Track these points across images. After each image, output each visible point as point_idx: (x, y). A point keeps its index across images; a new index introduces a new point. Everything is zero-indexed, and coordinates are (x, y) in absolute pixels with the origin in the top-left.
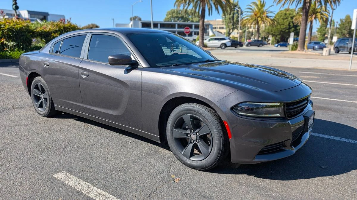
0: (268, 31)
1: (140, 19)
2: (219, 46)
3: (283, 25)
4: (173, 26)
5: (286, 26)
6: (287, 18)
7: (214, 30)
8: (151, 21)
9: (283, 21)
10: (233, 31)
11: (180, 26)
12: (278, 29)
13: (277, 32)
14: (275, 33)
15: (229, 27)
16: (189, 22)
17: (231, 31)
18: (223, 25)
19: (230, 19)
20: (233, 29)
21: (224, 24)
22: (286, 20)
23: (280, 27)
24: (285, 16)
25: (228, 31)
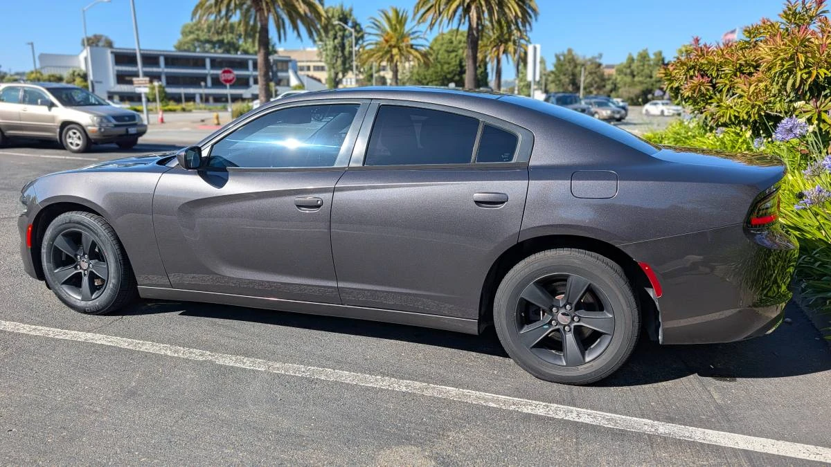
0: (417, 77)
1: (110, 44)
3: (449, 64)
4: (199, 63)
5: (454, 66)
6: (456, 49)
7: (300, 73)
8: (135, 50)
9: (449, 56)
10: (344, 76)
11: (215, 63)
12: (437, 73)
15: (334, 68)
16: (239, 53)
17: (340, 75)
18: (320, 61)
19: (335, 48)
20: (345, 71)
21: (323, 60)
22: (453, 55)
23: (442, 69)
24: (450, 45)
25: (333, 75)
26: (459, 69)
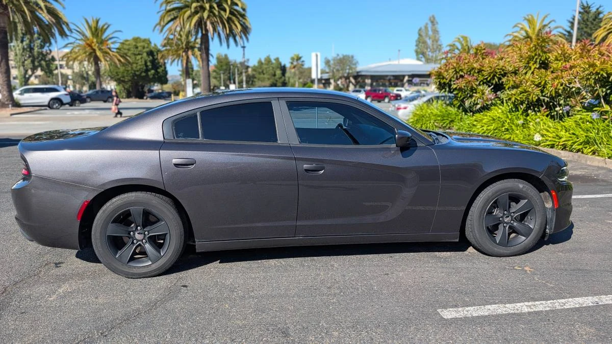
2: (46, 103)
3: (137, 64)
5: (140, 65)
6: (141, 53)
9: (136, 58)
12: (128, 71)
13: (127, 76)
14: (123, 77)
15: (23, 66)
20: (34, 68)
22: (139, 57)
23: (132, 68)
24: (135, 50)
25: (23, 72)
26: (145, 68)
